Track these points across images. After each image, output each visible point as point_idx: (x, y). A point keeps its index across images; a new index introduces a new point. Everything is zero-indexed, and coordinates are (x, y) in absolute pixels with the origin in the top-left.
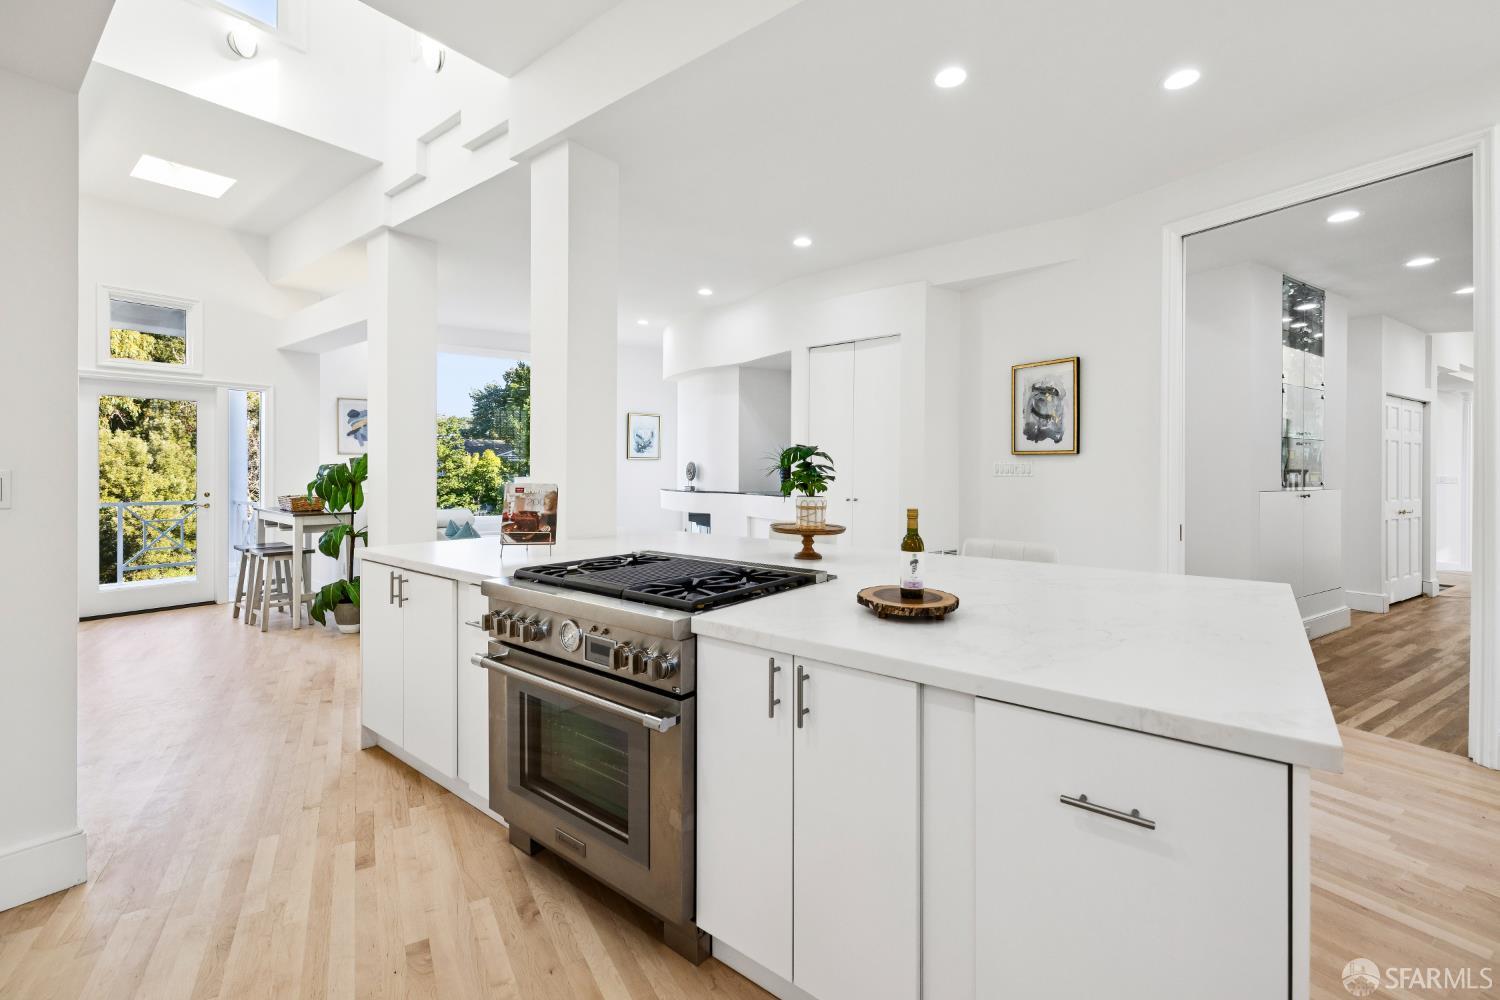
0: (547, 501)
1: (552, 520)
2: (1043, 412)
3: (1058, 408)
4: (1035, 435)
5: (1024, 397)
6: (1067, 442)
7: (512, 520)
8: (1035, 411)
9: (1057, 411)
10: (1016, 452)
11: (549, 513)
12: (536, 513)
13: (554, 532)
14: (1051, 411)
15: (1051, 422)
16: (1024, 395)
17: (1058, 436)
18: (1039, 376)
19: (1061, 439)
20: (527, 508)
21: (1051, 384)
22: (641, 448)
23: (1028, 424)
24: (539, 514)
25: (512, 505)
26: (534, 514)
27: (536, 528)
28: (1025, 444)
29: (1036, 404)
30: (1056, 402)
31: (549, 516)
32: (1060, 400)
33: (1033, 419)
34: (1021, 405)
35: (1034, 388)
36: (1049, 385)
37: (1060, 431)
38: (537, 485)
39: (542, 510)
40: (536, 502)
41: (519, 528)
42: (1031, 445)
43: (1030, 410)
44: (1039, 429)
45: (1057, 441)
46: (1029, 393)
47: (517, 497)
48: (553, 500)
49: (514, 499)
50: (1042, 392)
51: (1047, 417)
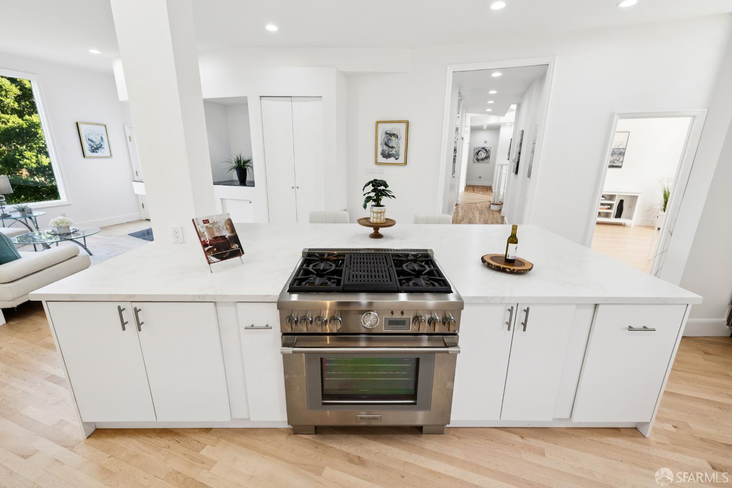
0: (228, 226)
1: (235, 239)
2: (390, 145)
3: (398, 144)
4: (386, 156)
5: (381, 137)
6: (401, 160)
7: (211, 245)
8: (386, 144)
9: (397, 145)
10: (377, 163)
11: (232, 235)
12: (224, 236)
13: (240, 246)
14: (394, 145)
15: (394, 150)
16: (382, 136)
17: (397, 157)
18: (389, 127)
19: (398, 158)
20: (217, 234)
21: (395, 132)
22: (95, 149)
23: (383, 150)
24: (227, 237)
25: (206, 233)
26: (223, 237)
27: (229, 248)
28: (381, 159)
29: (387, 141)
30: (397, 141)
31: (233, 236)
32: (399, 140)
33: (385, 148)
34: (379, 142)
35: (386, 133)
36: (394, 133)
37: (398, 154)
38: (217, 216)
39: (227, 234)
40: (221, 228)
41: (218, 250)
42: (384, 160)
43: (384, 143)
44: (388, 153)
45: (396, 159)
46: (384, 135)
47: (207, 227)
48: (230, 223)
49: (205, 229)
50: (390, 135)
51: (392, 147)
